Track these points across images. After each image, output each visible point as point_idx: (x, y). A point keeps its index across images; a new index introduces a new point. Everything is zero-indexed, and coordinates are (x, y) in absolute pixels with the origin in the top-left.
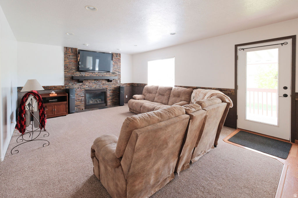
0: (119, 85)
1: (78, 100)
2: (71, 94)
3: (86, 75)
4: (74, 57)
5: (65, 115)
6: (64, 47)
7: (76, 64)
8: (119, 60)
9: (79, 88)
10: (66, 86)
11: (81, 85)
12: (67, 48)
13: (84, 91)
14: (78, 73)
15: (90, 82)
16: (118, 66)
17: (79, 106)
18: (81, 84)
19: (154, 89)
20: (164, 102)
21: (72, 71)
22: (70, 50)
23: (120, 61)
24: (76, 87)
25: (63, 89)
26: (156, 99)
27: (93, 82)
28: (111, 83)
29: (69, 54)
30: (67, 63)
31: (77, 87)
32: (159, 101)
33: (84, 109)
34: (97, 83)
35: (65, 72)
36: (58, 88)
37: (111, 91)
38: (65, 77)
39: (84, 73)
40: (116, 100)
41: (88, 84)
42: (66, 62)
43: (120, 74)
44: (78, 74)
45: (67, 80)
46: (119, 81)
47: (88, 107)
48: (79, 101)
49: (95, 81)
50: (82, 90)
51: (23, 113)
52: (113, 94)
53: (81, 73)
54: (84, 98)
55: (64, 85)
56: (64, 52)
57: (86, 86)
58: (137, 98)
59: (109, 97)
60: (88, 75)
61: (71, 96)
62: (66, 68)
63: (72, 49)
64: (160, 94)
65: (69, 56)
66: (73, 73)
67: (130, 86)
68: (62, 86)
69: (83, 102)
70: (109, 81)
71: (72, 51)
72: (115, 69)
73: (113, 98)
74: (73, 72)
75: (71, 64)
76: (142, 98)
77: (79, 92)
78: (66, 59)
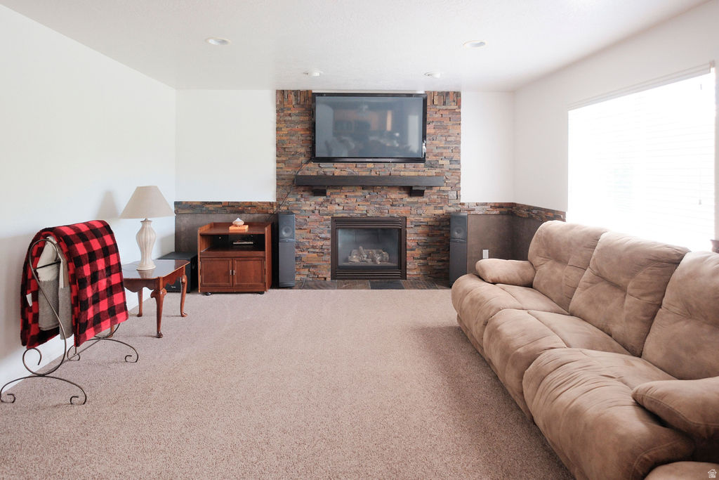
0: (452, 209)
1: (312, 250)
2: (284, 229)
3: (337, 173)
4: (302, 118)
5: (262, 293)
6: (277, 91)
7: (309, 138)
8: (456, 115)
9: (317, 212)
10: (280, 205)
11: (321, 204)
12: (283, 92)
13: (329, 222)
14: (312, 165)
15: (348, 194)
16: (449, 139)
17: (315, 266)
18: (321, 199)
19: (579, 244)
20: (617, 329)
21: (298, 159)
22: (292, 97)
23: (460, 119)
24: (307, 208)
25: (271, 211)
26: (578, 300)
27: (360, 193)
28: (420, 199)
29: (289, 109)
30: (285, 138)
31: (312, 208)
32: (591, 313)
33: (329, 279)
34: (371, 197)
35: (278, 162)
36: (260, 208)
37: (420, 230)
38: (279, 177)
39: (330, 165)
40: (439, 261)
41: (341, 200)
42: (281, 133)
43: (457, 167)
44: (313, 169)
45: (283, 186)
46: (453, 194)
47: (345, 275)
48: (314, 252)
49: (366, 191)
50: (326, 217)
51: (30, 289)
52: (429, 239)
53: (322, 165)
54: (328, 243)
55: (274, 200)
56: (277, 106)
57: (337, 207)
58: (490, 275)
59: (411, 250)
60: (344, 173)
61: (284, 233)
62: (282, 151)
63: (296, 93)
64: (600, 277)
65: (290, 115)
66: (300, 166)
67: (501, 213)
68: (270, 203)
69: (328, 258)
70: (414, 191)
71: (296, 99)
72: (439, 151)
73: (430, 255)
74: (299, 162)
75: (294, 138)
76: (516, 277)
77: (316, 225)
78: (281, 126)
